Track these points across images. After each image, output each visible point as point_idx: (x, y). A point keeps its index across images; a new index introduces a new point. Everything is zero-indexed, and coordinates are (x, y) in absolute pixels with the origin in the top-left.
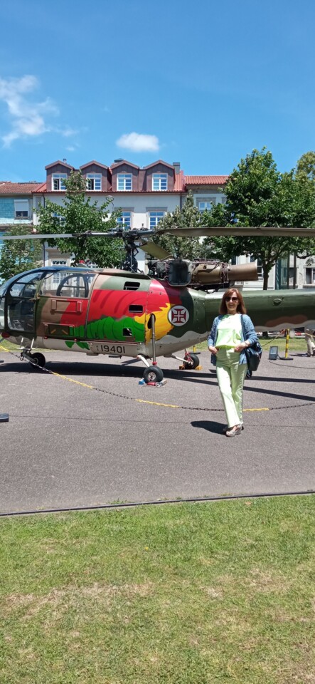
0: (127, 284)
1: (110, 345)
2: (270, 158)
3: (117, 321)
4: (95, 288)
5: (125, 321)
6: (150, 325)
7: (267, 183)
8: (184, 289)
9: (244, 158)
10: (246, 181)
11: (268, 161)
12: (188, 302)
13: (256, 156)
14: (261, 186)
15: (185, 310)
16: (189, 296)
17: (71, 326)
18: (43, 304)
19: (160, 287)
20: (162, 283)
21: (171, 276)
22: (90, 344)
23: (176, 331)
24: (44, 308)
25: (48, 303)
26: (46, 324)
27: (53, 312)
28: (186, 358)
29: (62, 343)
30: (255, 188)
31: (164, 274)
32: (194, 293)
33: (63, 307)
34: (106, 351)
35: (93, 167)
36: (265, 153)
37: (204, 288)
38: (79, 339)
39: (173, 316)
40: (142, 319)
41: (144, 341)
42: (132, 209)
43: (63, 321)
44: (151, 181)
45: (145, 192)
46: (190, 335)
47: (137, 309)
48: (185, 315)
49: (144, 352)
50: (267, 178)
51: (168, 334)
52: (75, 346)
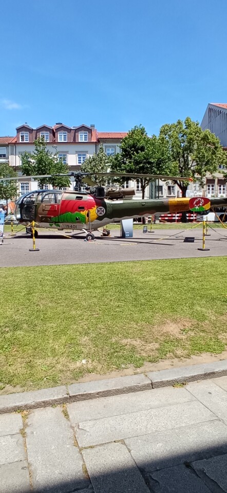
0: (77, 197)
1: (70, 224)
2: (144, 130)
3: (73, 214)
4: (63, 199)
5: (76, 214)
6: (88, 215)
7: (142, 143)
8: (102, 199)
9: (130, 130)
10: (131, 142)
11: (143, 131)
12: (104, 205)
13: (136, 128)
14: (139, 145)
15: (103, 209)
16: (105, 203)
17: (52, 217)
18: (39, 207)
19: (92, 198)
20: (92, 196)
21: (97, 194)
22: (61, 224)
23: (100, 218)
24: (39, 208)
25: (41, 206)
26: (40, 216)
27: (43, 210)
28: (104, 231)
29: (48, 224)
30: (136, 146)
31: (94, 193)
32: (107, 201)
33: (48, 208)
34: (68, 228)
35: (44, 128)
36: (141, 127)
37: (112, 199)
38: (55, 223)
39: (98, 211)
40: (84, 213)
41: (85, 223)
42: (67, 152)
43: (48, 214)
44: (78, 136)
45: (75, 142)
46: (106, 220)
47: (82, 208)
48: (103, 211)
49: (85, 228)
50: (142, 141)
51: (96, 219)
52: (54, 225)
